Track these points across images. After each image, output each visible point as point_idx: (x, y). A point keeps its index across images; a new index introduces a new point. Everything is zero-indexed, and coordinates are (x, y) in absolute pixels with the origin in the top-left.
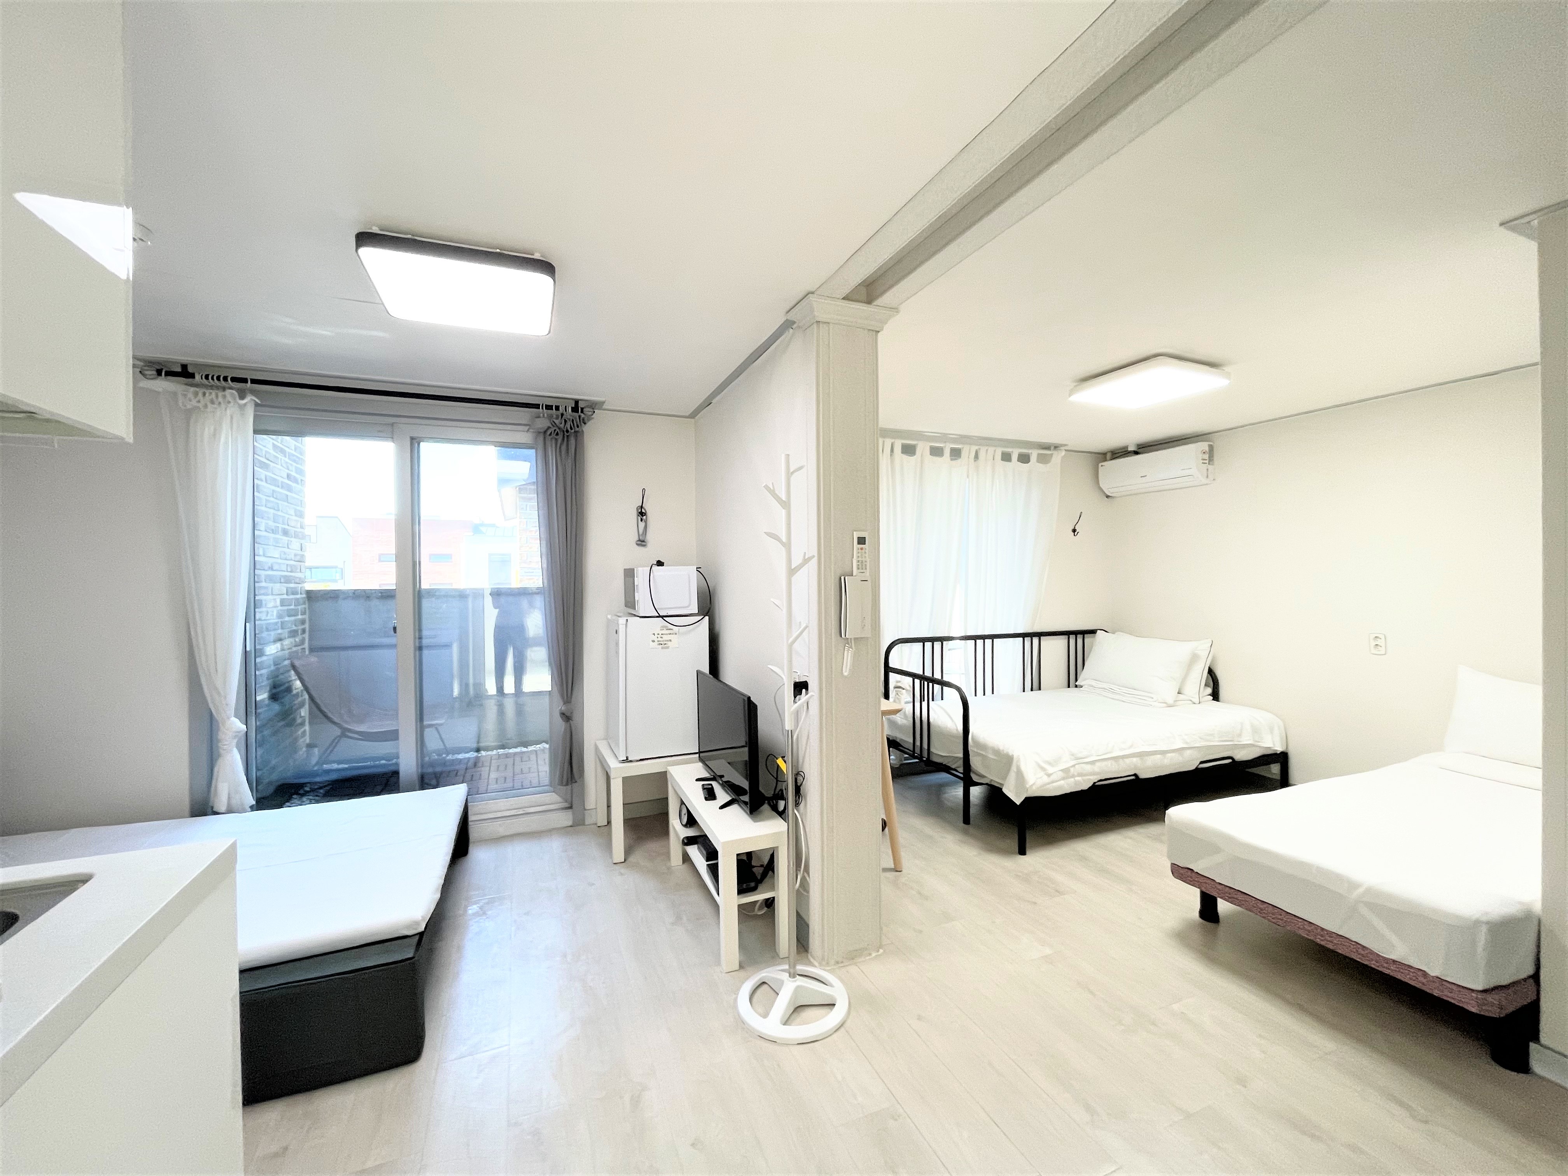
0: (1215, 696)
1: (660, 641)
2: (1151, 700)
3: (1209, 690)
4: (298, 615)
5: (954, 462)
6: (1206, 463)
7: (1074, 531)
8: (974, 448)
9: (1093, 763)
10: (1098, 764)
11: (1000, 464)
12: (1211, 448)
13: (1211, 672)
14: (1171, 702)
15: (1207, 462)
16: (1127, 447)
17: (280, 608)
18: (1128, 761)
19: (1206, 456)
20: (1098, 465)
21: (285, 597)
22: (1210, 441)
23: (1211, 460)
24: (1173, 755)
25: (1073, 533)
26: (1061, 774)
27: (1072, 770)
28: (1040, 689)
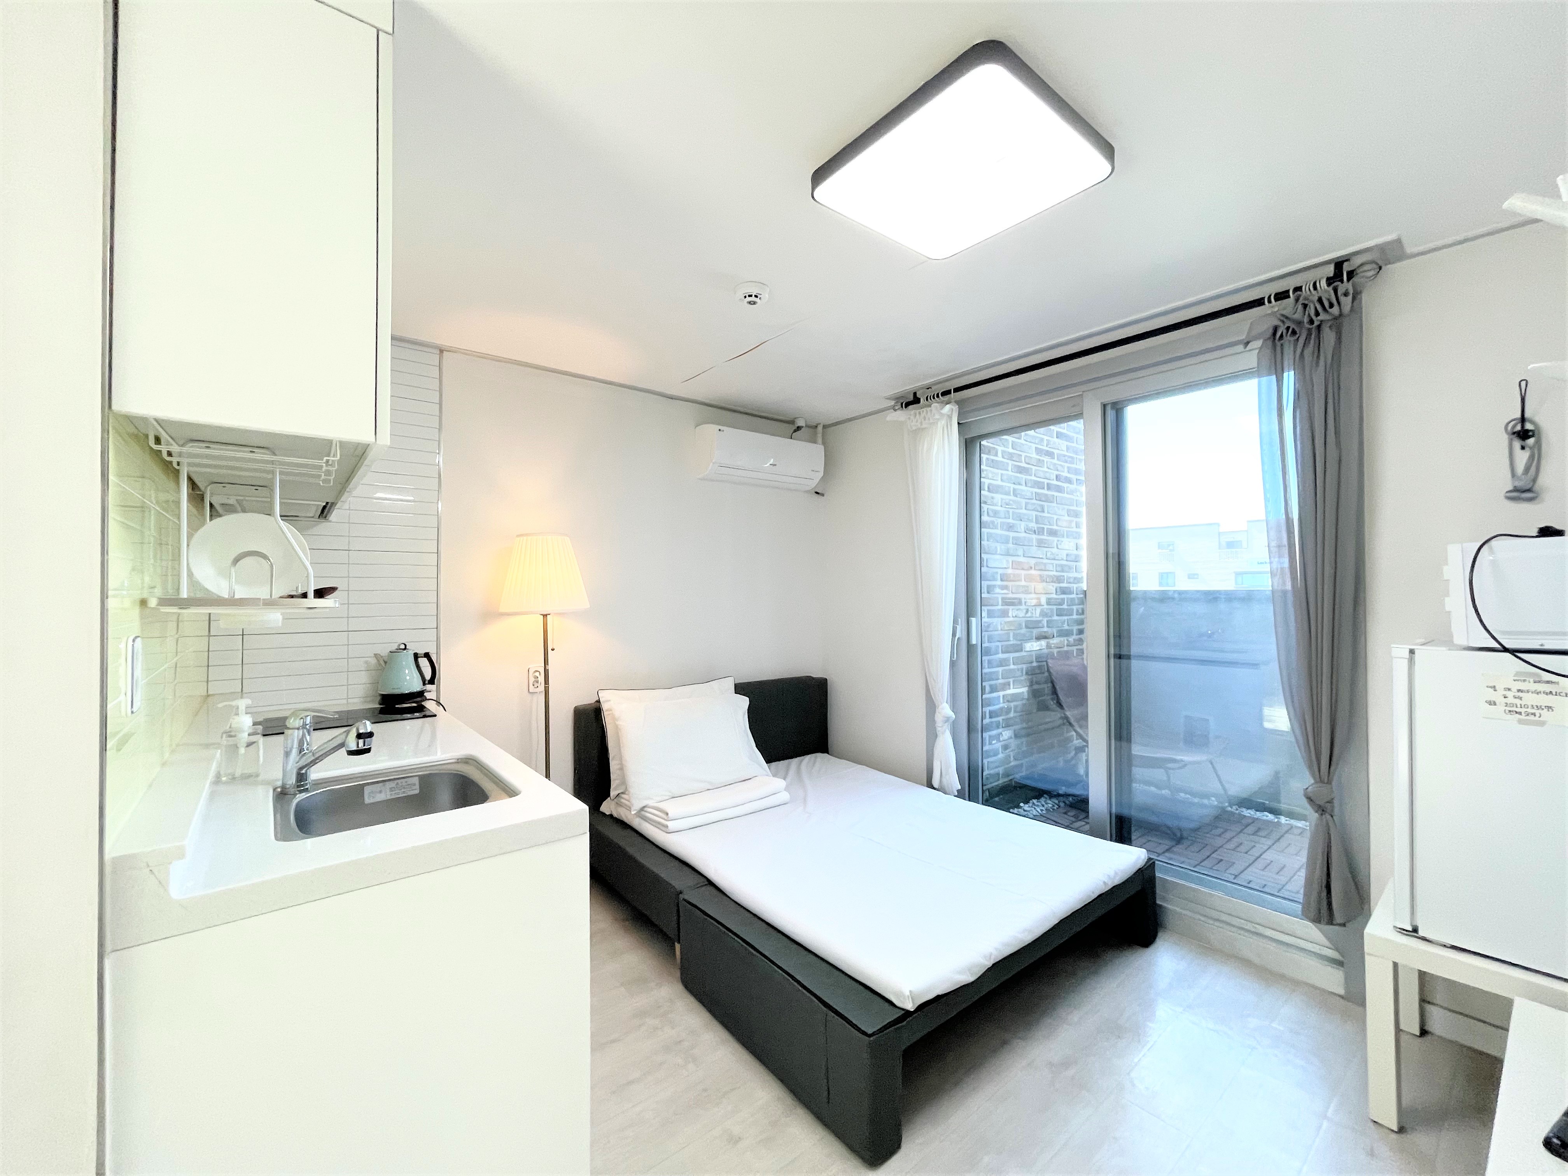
1: (1512, 705)
4: (1072, 615)
17: (1046, 606)
21: (1054, 596)
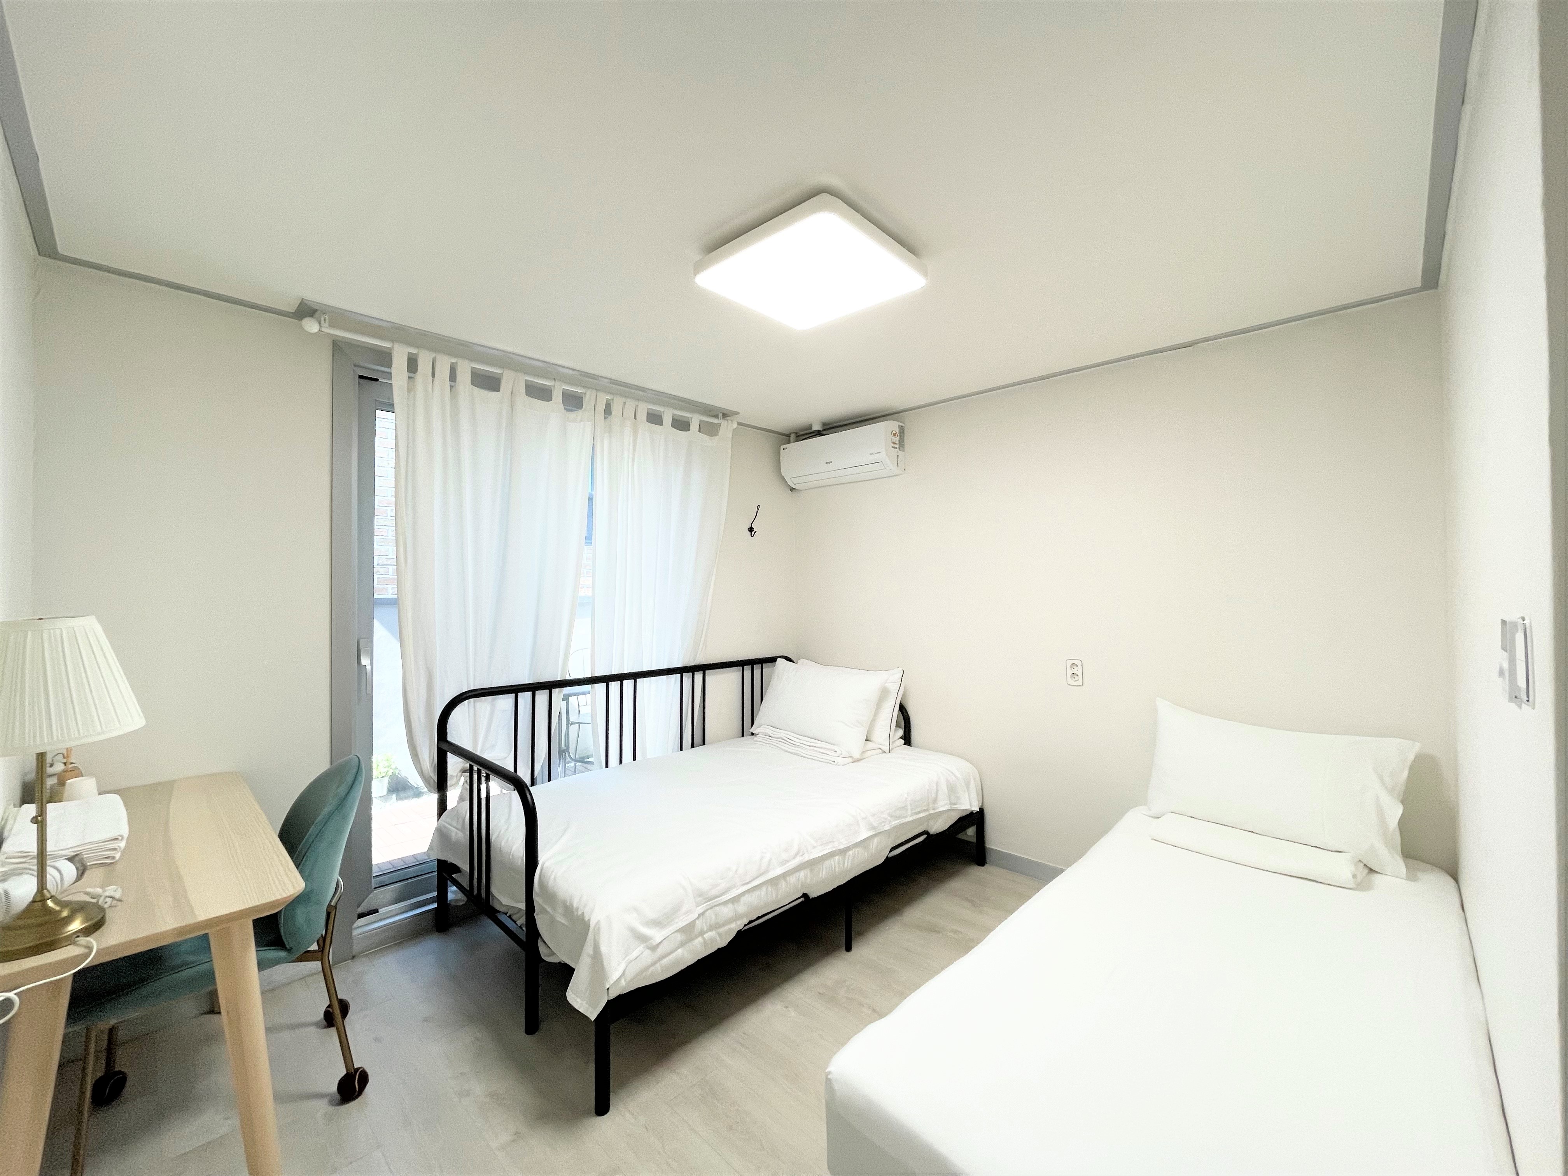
0: (907, 739)
2: (833, 754)
3: (901, 732)
5: (572, 415)
6: (896, 448)
7: (751, 529)
8: (603, 398)
9: (735, 900)
10: (744, 899)
11: (645, 428)
12: (902, 431)
13: (902, 709)
14: (857, 755)
15: (897, 446)
16: (811, 427)
18: (792, 879)
19: (897, 439)
20: (780, 447)
22: (901, 422)
23: (901, 444)
24: (856, 850)
25: (749, 533)
26: (679, 937)
27: (699, 924)
28: (704, 744)
